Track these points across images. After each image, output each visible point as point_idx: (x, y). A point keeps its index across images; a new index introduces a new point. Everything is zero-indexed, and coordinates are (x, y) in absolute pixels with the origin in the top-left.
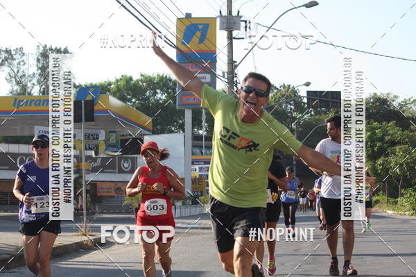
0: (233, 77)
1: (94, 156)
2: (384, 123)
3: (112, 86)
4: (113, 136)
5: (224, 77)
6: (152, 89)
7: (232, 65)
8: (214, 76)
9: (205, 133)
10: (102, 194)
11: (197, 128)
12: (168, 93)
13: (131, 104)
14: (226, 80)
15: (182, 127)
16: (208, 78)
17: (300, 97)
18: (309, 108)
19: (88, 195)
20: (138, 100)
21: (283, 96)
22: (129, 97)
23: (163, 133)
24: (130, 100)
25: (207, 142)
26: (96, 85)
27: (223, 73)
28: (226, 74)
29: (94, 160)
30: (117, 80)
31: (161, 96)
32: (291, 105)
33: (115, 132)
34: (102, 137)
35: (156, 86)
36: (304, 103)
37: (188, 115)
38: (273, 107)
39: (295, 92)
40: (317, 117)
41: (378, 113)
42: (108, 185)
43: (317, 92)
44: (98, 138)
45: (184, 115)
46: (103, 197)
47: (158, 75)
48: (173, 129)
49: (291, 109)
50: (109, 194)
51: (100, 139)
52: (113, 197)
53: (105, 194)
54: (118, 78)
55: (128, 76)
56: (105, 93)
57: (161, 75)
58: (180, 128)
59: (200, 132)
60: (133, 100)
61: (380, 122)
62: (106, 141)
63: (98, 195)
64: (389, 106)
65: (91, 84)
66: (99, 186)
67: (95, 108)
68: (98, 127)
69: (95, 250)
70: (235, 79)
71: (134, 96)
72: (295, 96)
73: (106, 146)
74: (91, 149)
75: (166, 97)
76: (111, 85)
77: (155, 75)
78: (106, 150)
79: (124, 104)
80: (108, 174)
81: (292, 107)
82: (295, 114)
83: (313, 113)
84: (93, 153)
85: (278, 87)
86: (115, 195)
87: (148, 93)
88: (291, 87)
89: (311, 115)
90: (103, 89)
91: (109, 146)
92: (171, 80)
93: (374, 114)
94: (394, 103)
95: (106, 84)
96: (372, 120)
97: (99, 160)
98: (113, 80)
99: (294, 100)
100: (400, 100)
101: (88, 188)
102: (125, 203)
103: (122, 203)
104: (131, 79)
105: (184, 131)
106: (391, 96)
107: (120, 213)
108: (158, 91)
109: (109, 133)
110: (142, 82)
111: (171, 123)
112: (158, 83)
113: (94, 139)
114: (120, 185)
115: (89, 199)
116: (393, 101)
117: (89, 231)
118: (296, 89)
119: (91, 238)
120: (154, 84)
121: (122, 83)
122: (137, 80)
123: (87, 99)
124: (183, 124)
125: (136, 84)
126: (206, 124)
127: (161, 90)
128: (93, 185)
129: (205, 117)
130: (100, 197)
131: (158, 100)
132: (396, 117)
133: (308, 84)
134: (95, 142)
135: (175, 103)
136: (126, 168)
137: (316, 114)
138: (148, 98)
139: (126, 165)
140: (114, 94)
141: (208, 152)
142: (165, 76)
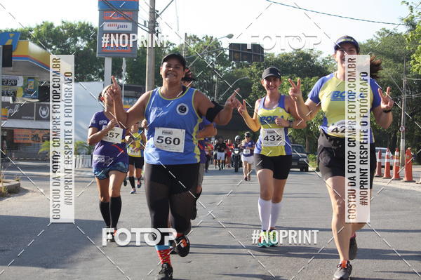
0: (154, 27)
1: (11, 102)
2: (307, 78)
3: (33, 32)
4: (32, 83)
5: (145, 26)
6: (73, 37)
7: (154, 14)
8: (135, 25)
9: (125, 82)
10: (19, 141)
11: (117, 77)
12: (89, 41)
13: (52, 50)
14: (148, 30)
15: (101, 75)
16: (129, 26)
17: (223, 49)
18: (230, 60)
19: (5, 142)
20: (58, 47)
21: (205, 47)
22: (49, 43)
23: (83, 81)
24: (50, 47)
25: (126, 92)
26: (16, 31)
27: (145, 22)
28: (147, 23)
29: (12, 106)
30: (38, 27)
31: (82, 44)
32: (213, 56)
33: (33, 78)
34: (20, 83)
35: (77, 33)
36: (227, 56)
37: (108, 63)
38: (194, 58)
39: (217, 44)
40: (239, 70)
41: (301, 67)
42: (25, 132)
43: (239, 44)
44: (16, 85)
45: (104, 64)
46: (20, 144)
47: (80, 23)
48: (93, 77)
49: (213, 60)
50: (25, 141)
51: (18, 85)
52: (30, 144)
53: (22, 141)
54: (39, 24)
55: (50, 22)
56: (25, 39)
57: (82, 22)
58: (99, 77)
59: (120, 81)
60: (54, 47)
61: (302, 77)
62: (24, 87)
63: (15, 141)
64: (312, 61)
65: (12, 30)
66: (16, 132)
67: (13, 54)
68: (16, 73)
69: (9, 197)
70: (156, 29)
71: (54, 43)
72: (218, 48)
73: (24, 92)
74: (8, 95)
75: (87, 45)
76: (31, 31)
77: (77, 23)
78: (23, 96)
79: (44, 51)
80: (25, 121)
81: (214, 59)
82: (216, 66)
83: (235, 66)
84: (10, 99)
85: (201, 38)
86: (31, 142)
87: (68, 40)
88: (214, 38)
89: (233, 68)
90: (24, 35)
91: (27, 93)
92: (92, 28)
93: (298, 69)
94: (318, 59)
95: (27, 29)
96: (295, 75)
97: (17, 106)
98: (34, 26)
99: (216, 52)
100: (324, 56)
101: (5, 135)
102: (41, 151)
103: (38, 150)
104: (52, 25)
105: (103, 80)
106: (315, 52)
107: (37, 161)
108: (79, 38)
109: (27, 79)
110: (63, 29)
111: (91, 71)
112: (79, 31)
113: (12, 85)
114: (37, 132)
115: (5, 146)
116: (317, 56)
117: (3, 178)
118: (219, 41)
119: (5, 184)
120: (75, 31)
121: (43, 30)
122: (58, 27)
123: (7, 44)
124: (103, 72)
125: (57, 31)
126: (126, 73)
127: (82, 38)
128: (11, 131)
129: (125, 66)
130: (17, 144)
131: (79, 48)
132: (319, 73)
133: (230, 36)
134: (13, 88)
135: (95, 51)
136: (44, 116)
137: (238, 67)
138: (68, 46)
139: (44, 112)
140: (34, 41)
141: (127, 101)
142: (86, 23)
